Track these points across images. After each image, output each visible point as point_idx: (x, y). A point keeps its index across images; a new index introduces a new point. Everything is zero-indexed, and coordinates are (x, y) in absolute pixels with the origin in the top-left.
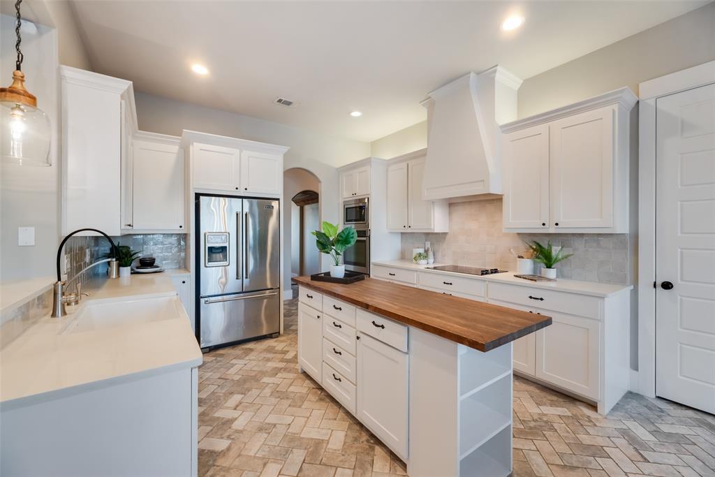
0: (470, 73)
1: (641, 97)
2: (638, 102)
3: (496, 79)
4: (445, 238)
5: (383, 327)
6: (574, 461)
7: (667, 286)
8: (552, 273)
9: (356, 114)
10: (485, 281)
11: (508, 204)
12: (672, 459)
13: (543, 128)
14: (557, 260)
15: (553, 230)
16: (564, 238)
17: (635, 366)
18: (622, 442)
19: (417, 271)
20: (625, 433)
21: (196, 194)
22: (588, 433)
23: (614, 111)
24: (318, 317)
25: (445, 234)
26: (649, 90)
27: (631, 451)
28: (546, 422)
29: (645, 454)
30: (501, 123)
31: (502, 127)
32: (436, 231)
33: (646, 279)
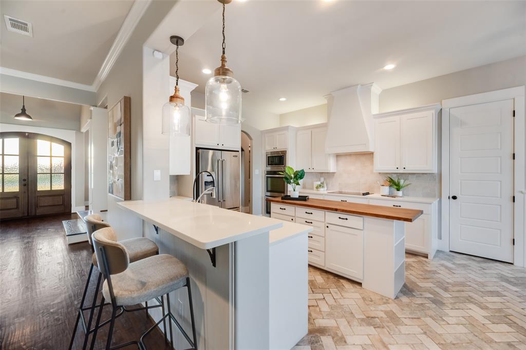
0: (358, 85)
1: (443, 107)
2: (441, 109)
3: (372, 89)
4: (334, 175)
5: (347, 219)
6: (427, 276)
7: (454, 198)
8: (400, 193)
9: (283, 99)
10: (367, 198)
11: (377, 157)
12: (463, 272)
13: (397, 118)
14: (402, 187)
15: (402, 171)
16: (406, 175)
17: (440, 238)
18: (443, 268)
19: (322, 195)
20: (442, 265)
21: (196, 148)
22: (428, 267)
23: (433, 114)
24: (292, 220)
25: (334, 173)
26: (447, 104)
27: (447, 271)
28: (409, 264)
29: (453, 271)
30: (373, 113)
31: (374, 115)
32: (331, 171)
33: (445, 195)
